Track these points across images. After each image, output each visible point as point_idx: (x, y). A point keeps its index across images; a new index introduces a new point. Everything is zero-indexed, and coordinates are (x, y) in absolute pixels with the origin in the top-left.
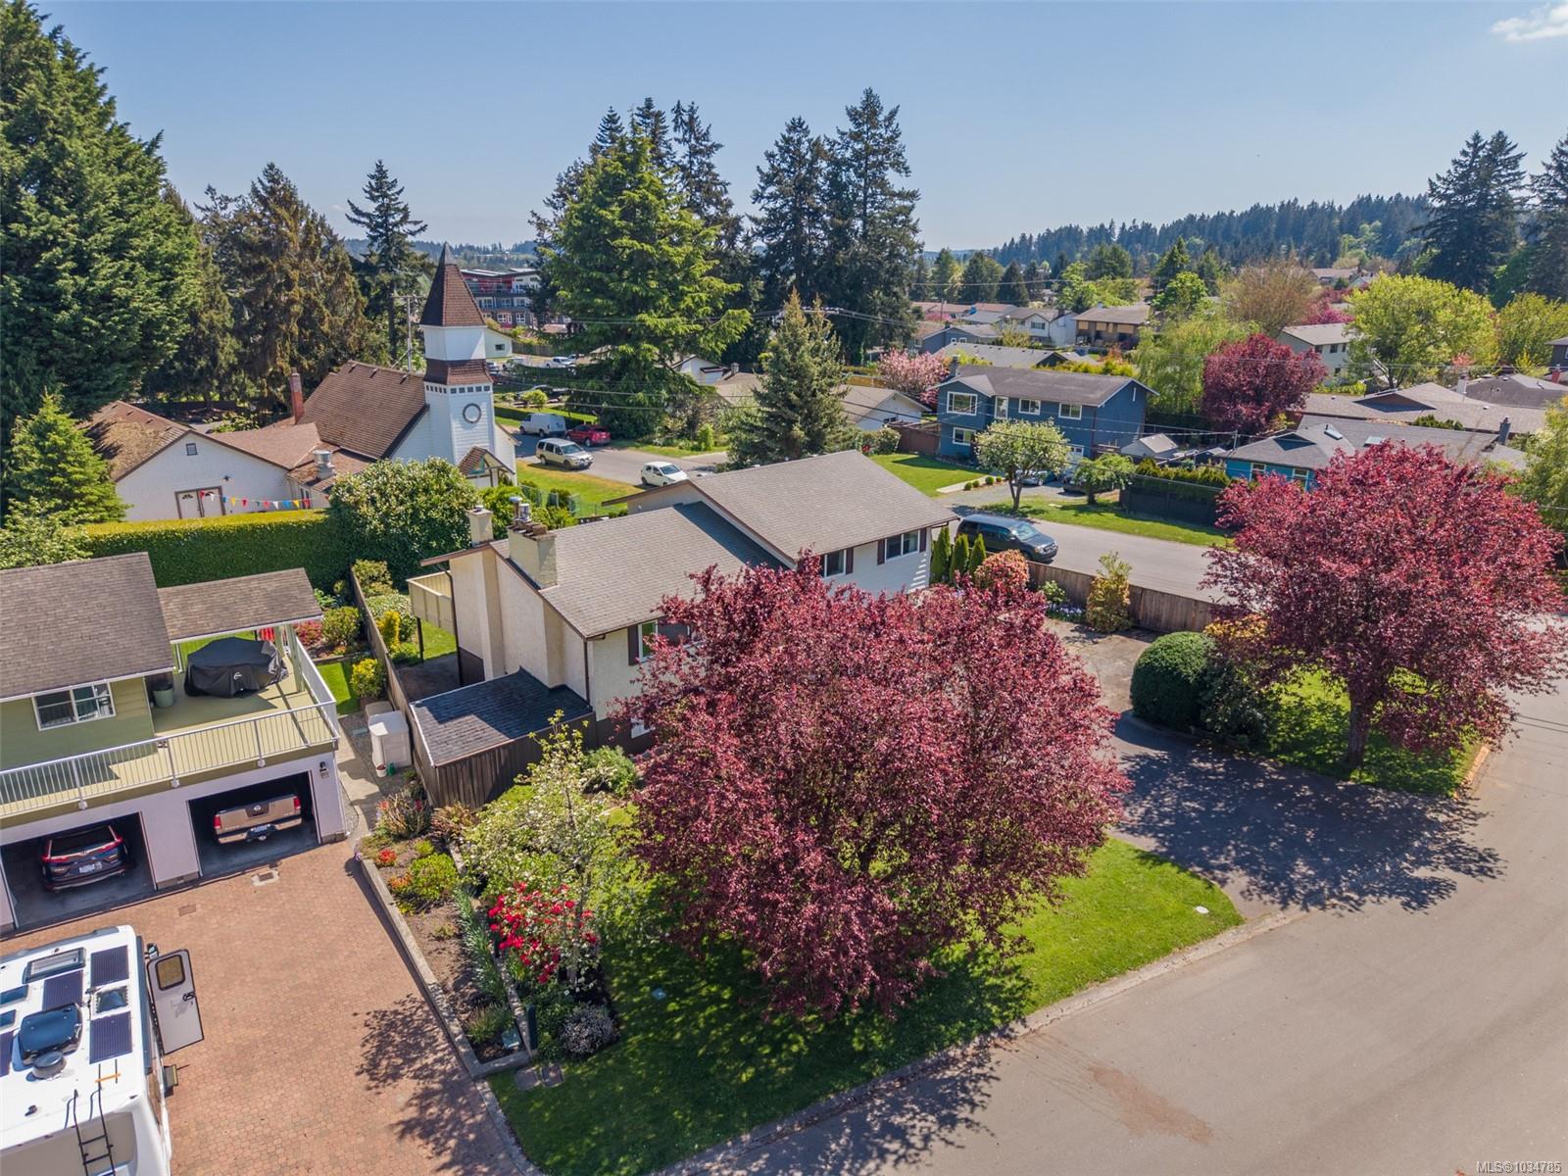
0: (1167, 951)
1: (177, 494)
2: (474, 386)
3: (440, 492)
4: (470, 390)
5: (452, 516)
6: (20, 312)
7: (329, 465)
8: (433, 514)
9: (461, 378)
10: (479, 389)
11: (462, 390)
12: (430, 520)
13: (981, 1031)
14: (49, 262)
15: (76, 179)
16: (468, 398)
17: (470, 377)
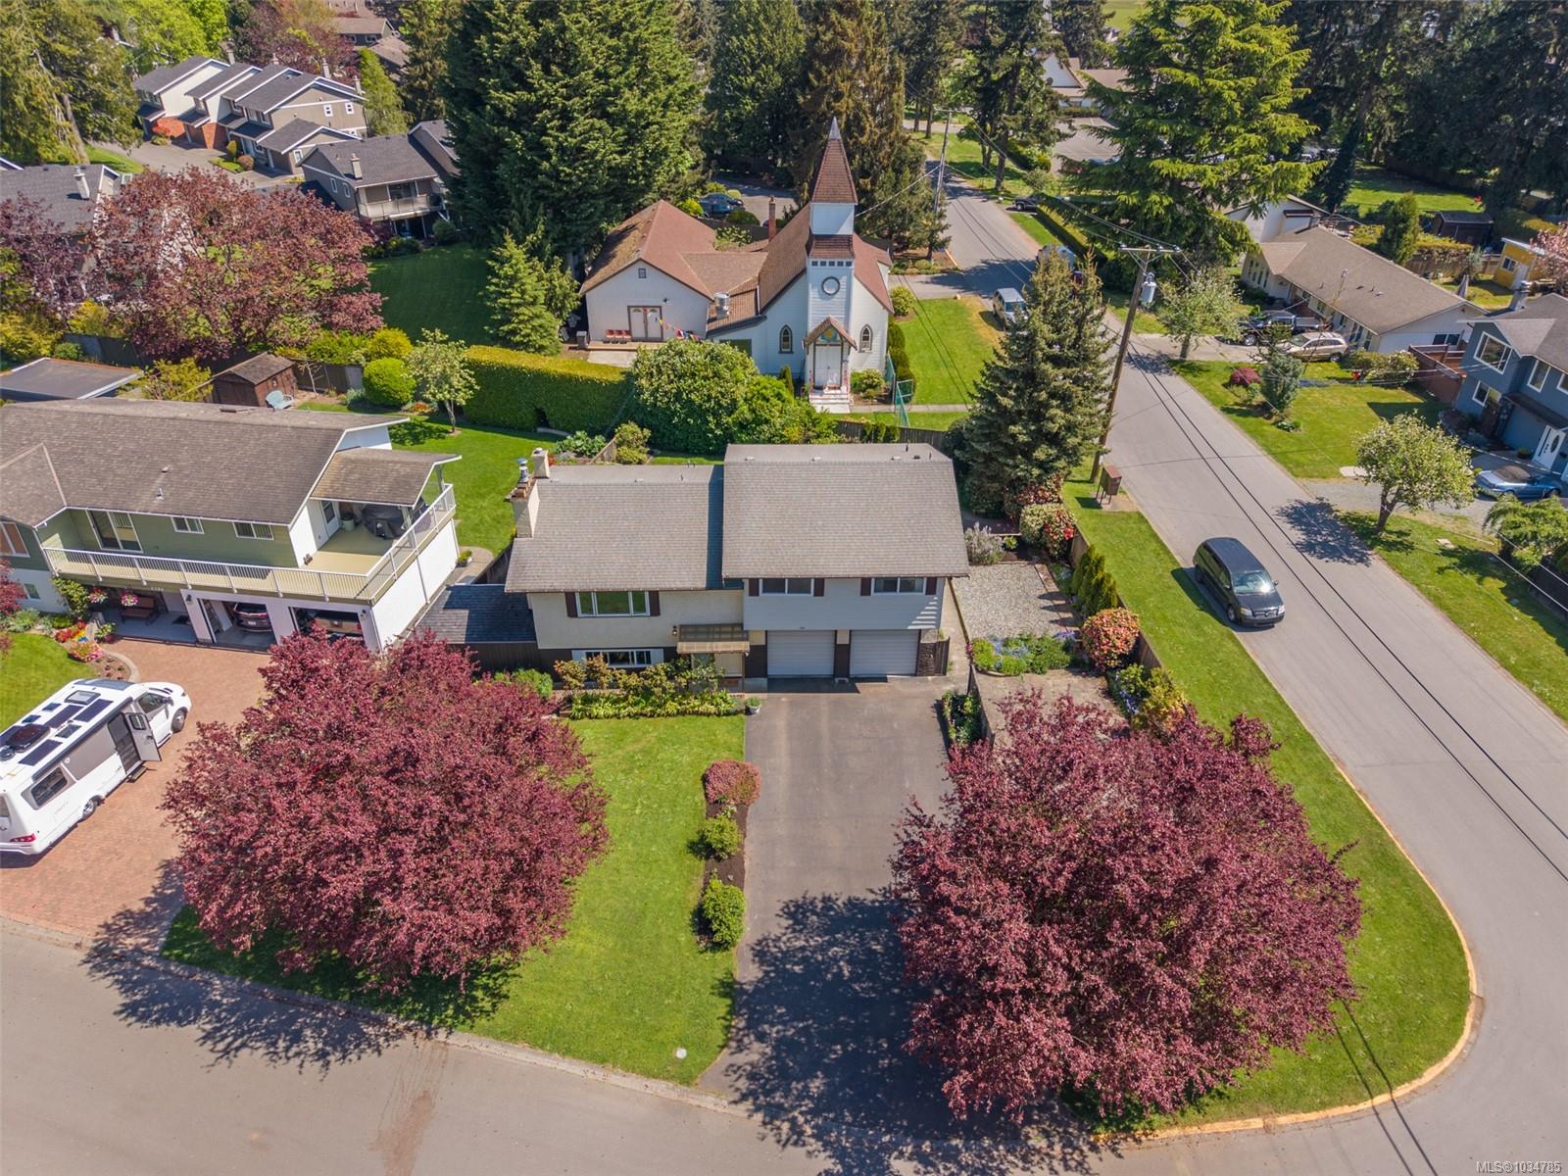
0: (603, 1061)
1: (629, 307)
2: (836, 261)
3: (706, 378)
4: (832, 264)
5: (709, 400)
6: (522, 159)
7: (725, 308)
8: (693, 397)
9: (825, 251)
10: (840, 264)
11: (823, 264)
12: (691, 402)
13: (421, 1020)
14: (542, 121)
15: (570, 50)
16: (828, 271)
17: (833, 251)
